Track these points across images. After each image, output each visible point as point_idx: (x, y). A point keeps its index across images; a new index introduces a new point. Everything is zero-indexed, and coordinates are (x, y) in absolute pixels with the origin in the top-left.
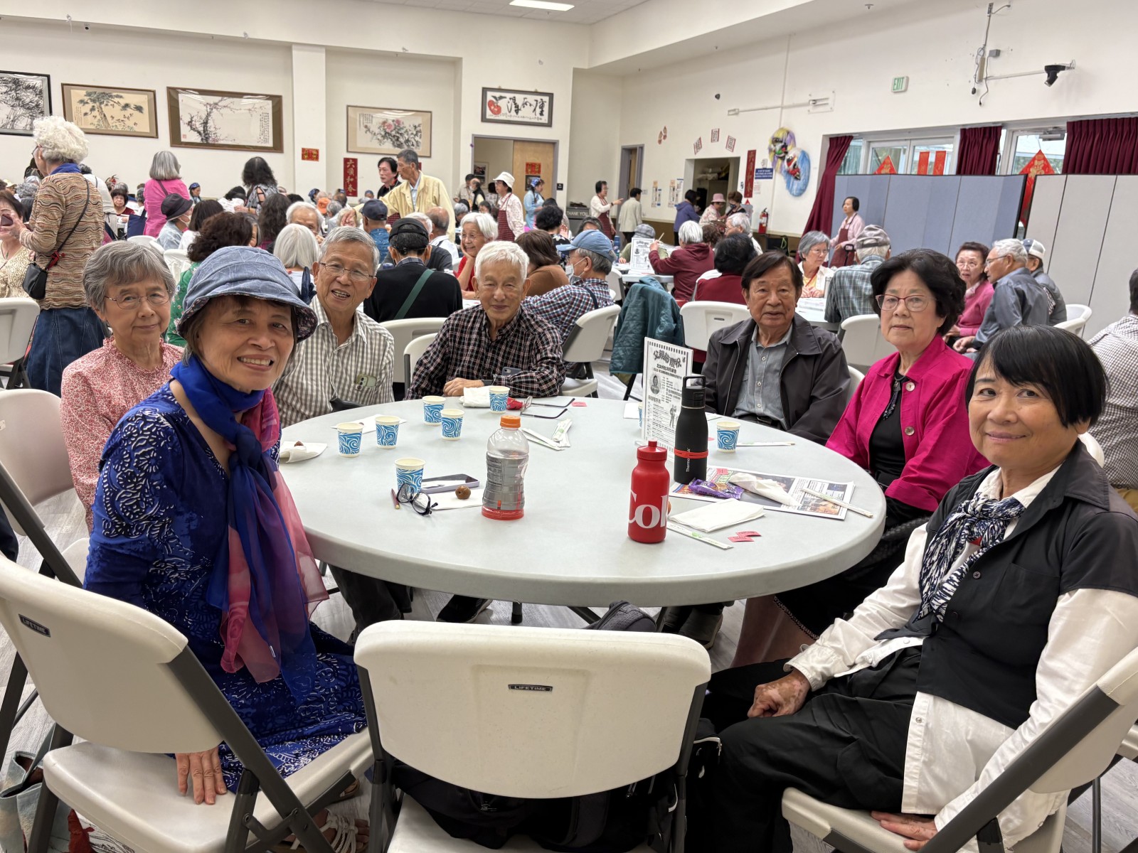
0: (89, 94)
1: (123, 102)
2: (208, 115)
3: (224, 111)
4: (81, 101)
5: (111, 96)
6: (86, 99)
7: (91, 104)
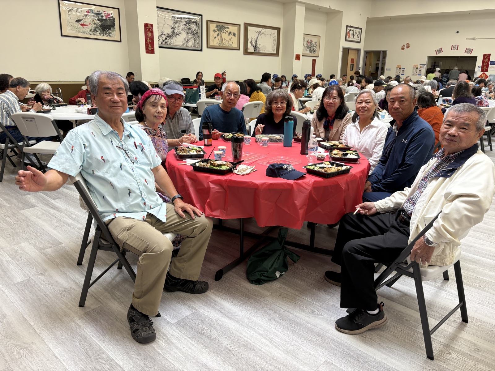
0: (217, 27)
1: (229, 30)
2: (257, 38)
3: (263, 35)
4: (214, 31)
5: (225, 28)
6: (216, 29)
7: (218, 32)
